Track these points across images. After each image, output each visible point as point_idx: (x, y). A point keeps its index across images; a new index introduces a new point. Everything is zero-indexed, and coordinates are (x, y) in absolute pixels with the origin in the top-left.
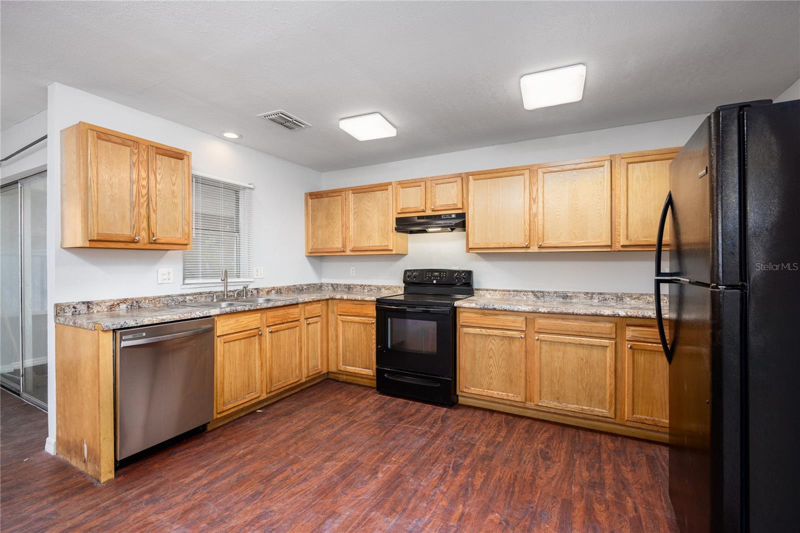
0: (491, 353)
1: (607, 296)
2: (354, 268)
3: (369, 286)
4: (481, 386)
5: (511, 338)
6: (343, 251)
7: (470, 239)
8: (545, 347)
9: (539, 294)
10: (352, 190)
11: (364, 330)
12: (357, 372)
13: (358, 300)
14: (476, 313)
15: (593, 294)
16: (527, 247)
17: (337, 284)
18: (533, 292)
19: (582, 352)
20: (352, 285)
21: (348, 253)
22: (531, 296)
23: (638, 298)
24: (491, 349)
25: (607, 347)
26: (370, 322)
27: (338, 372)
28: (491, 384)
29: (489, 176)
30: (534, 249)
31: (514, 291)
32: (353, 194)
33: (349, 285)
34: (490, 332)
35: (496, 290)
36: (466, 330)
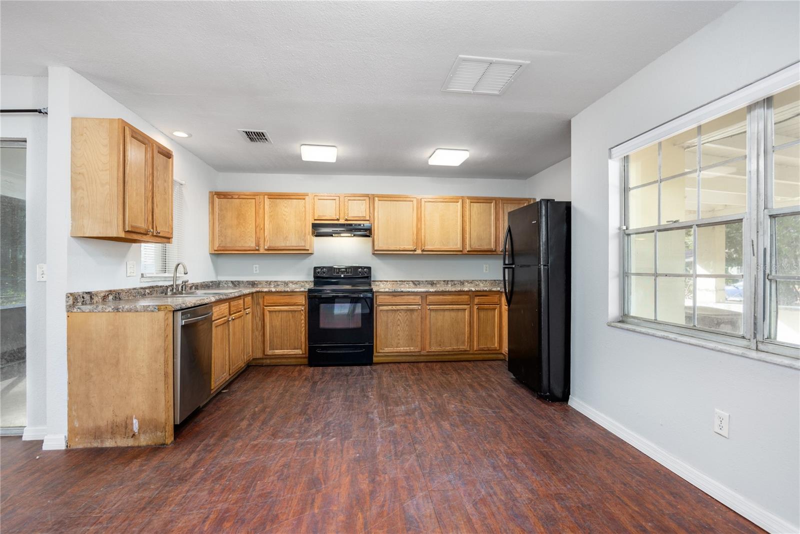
0: (399, 322)
1: (456, 282)
2: (257, 266)
3: (276, 282)
4: (392, 346)
5: (412, 310)
6: (258, 250)
7: (376, 243)
8: (433, 314)
9: (417, 283)
10: (268, 195)
11: (293, 317)
12: (285, 353)
13: (287, 292)
14: (389, 295)
15: (448, 281)
16: (415, 250)
17: (239, 282)
18: (412, 281)
19: (453, 314)
20: (256, 281)
21: (262, 251)
22: (411, 284)
23: (471, 283)
24: (399, 320)
25: (466, 309)
26: (300, 309)
27: (264, 357)
28: (399, 343)
29: (389, 199)
30: (419, 252)
31: (400, 281)
32: (269, 198)
33: (252, 282)
34: (398, 307)
35: (387, 281)
36: (381, 308)
